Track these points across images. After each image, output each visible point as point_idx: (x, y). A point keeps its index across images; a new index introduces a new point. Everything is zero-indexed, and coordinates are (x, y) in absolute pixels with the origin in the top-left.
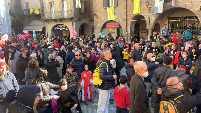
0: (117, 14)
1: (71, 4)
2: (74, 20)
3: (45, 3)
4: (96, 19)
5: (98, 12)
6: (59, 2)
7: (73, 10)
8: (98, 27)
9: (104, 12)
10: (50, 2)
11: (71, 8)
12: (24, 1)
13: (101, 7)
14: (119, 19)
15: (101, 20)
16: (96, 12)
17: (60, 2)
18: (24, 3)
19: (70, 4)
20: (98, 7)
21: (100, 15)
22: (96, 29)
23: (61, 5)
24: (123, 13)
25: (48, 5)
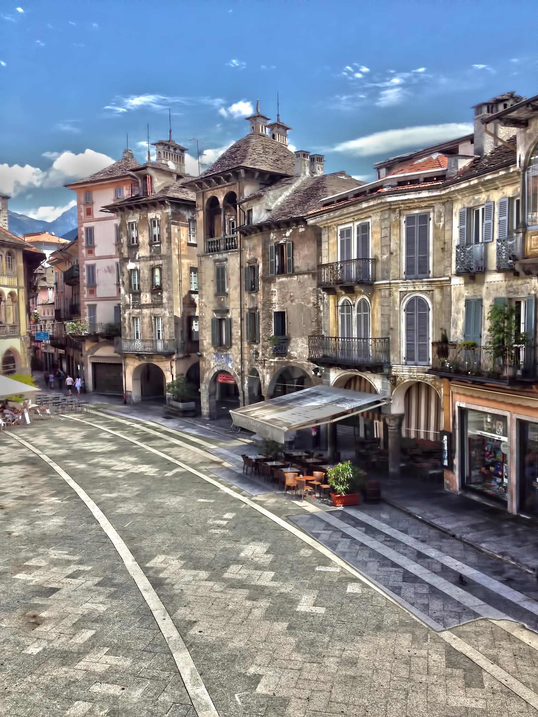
0: (231, 361)
1: (170, 326)
2: (174, 357)
3: (125, 319)
4: (203, 364)
5: (206, 351)
6: (149, 319)
7: (174, 338)
8: (205, 379)
9: (215, 354)
10: (133, 318)
11: (170, 333)
12: (86, 303)
13: (209, 344)
14: (234, 369)
15: (210, 366)
16: (203, 351)
17: (151, 319)
18: (87, 307)
19: (168, 326)
20: (205, 343)
21: (208, 358)
22: (202, 383)
23: (152, 325)
24: (238, 360)
25: (129, 323)
